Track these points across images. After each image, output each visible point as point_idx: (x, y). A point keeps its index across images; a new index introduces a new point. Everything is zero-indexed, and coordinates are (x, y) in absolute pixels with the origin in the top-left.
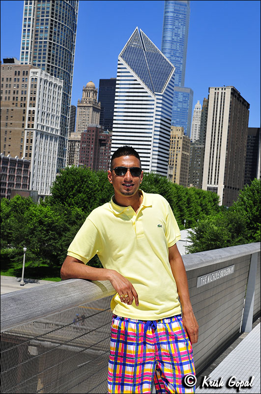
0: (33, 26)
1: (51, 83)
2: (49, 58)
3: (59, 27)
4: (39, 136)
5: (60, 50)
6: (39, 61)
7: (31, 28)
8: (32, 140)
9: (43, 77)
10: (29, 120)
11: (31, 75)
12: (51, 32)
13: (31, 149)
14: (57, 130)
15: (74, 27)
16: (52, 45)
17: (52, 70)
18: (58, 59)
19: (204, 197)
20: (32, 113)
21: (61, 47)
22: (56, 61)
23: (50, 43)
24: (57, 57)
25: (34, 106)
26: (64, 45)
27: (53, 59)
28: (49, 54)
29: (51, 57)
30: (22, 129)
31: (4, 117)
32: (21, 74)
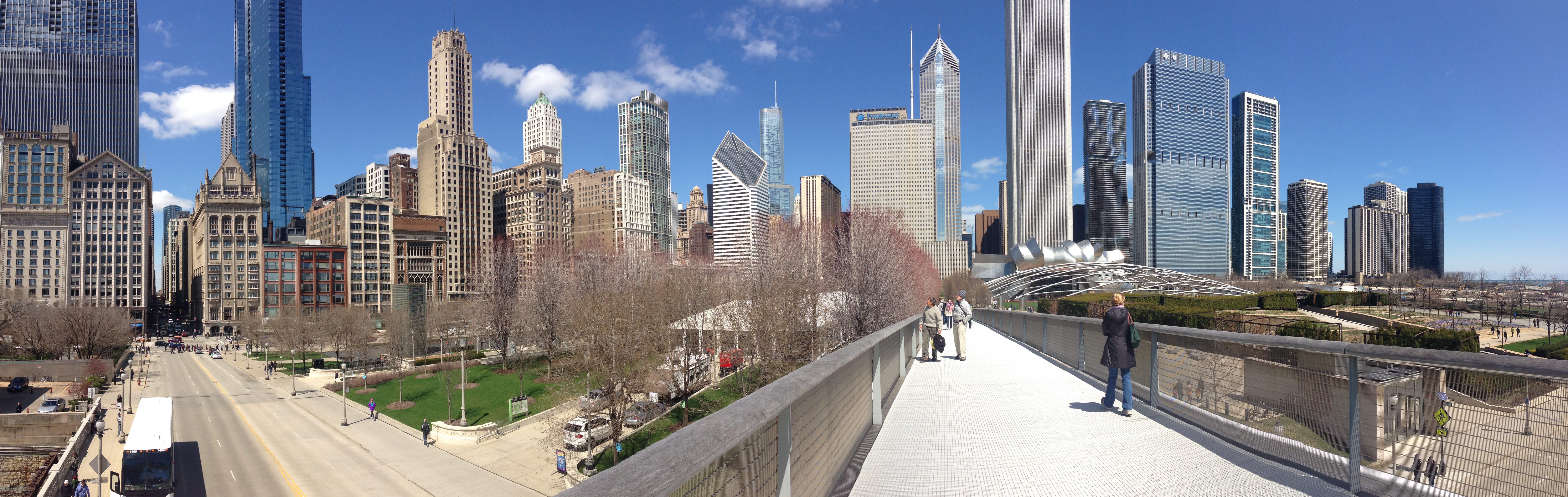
0: (629, 142)
1: (636, 184)
2: (645, 166)
3: (651, 139)
4: (630, 233)
5: (655, 159)
7: (627, 144)
8: (622, 238)
9: (627, 179)
10: (618, 220)
11: (615, 178)
12: (645, 143)
13: (622, 241)
14: (648, 227)
16: (646, 156)
17: (648, 177)
20: (620, 213)
25: (621, 207)
26: (657, 154)
27: (649, 167)
29: (647, 165)
30: (612, 229)
31: (596, 220)
32: (607, 179)
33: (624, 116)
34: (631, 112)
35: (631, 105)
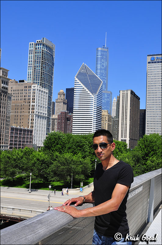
0: (33, 64)
1: (42, 91)
2: (41, 79)
3: (46, 64)
4: (37, 117)
5: (47, 75)
6: (37, 81)
7: (32, 65)
8: (33, 119)
9: (39, 88)
10: (32, 109)
11: (32, 87)
12: (42, 67)
13: (33, 124)
14: (46, 114)
15: (53, 64)
16: (42, 73)
17: (43, 85)
18: (46, 80)
19: (120, 145)
20: (33, 106)
21: (47, 74)
22: (45, 80)
23: (42, 72)
24: (45, 79)
25: (34, 103)
26: (48, 73)
27: (43, 80)
28: (41, 77)
29: (42, 79)
30: (29, 114)
31: (19, 108)
32: (28, 87)
33: (32, 50)
34: (36, 49)
35: (36, 45)
